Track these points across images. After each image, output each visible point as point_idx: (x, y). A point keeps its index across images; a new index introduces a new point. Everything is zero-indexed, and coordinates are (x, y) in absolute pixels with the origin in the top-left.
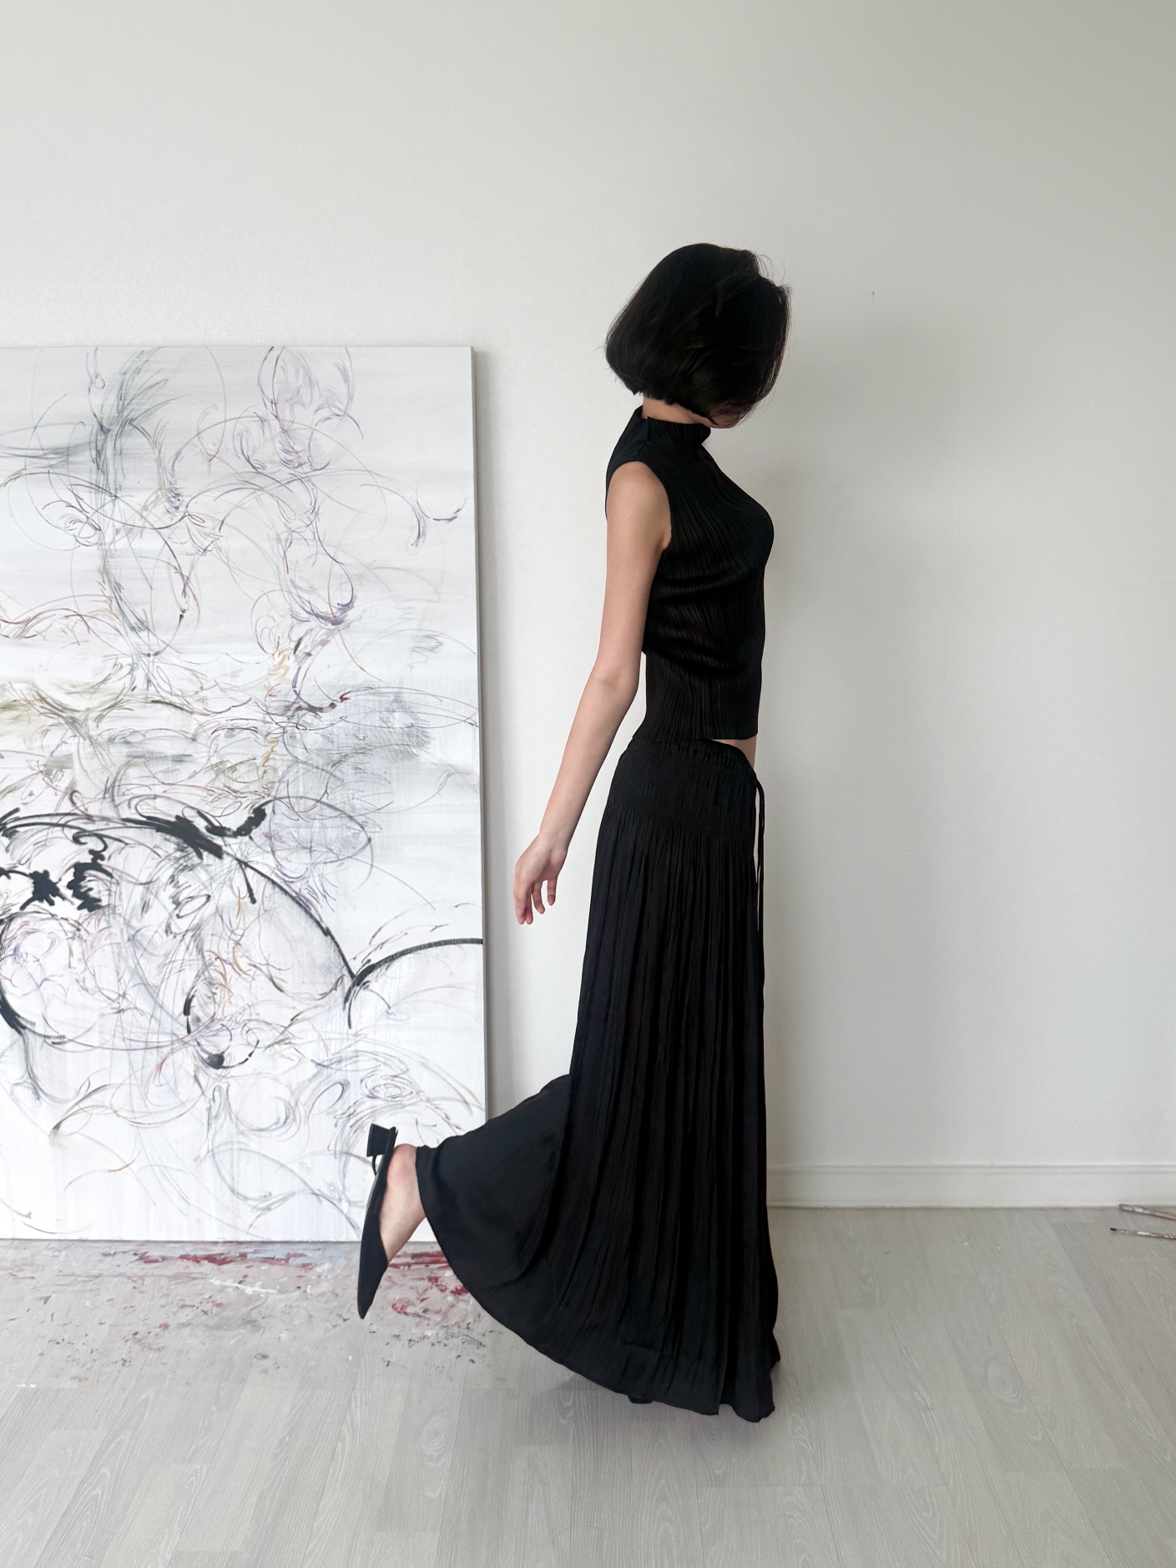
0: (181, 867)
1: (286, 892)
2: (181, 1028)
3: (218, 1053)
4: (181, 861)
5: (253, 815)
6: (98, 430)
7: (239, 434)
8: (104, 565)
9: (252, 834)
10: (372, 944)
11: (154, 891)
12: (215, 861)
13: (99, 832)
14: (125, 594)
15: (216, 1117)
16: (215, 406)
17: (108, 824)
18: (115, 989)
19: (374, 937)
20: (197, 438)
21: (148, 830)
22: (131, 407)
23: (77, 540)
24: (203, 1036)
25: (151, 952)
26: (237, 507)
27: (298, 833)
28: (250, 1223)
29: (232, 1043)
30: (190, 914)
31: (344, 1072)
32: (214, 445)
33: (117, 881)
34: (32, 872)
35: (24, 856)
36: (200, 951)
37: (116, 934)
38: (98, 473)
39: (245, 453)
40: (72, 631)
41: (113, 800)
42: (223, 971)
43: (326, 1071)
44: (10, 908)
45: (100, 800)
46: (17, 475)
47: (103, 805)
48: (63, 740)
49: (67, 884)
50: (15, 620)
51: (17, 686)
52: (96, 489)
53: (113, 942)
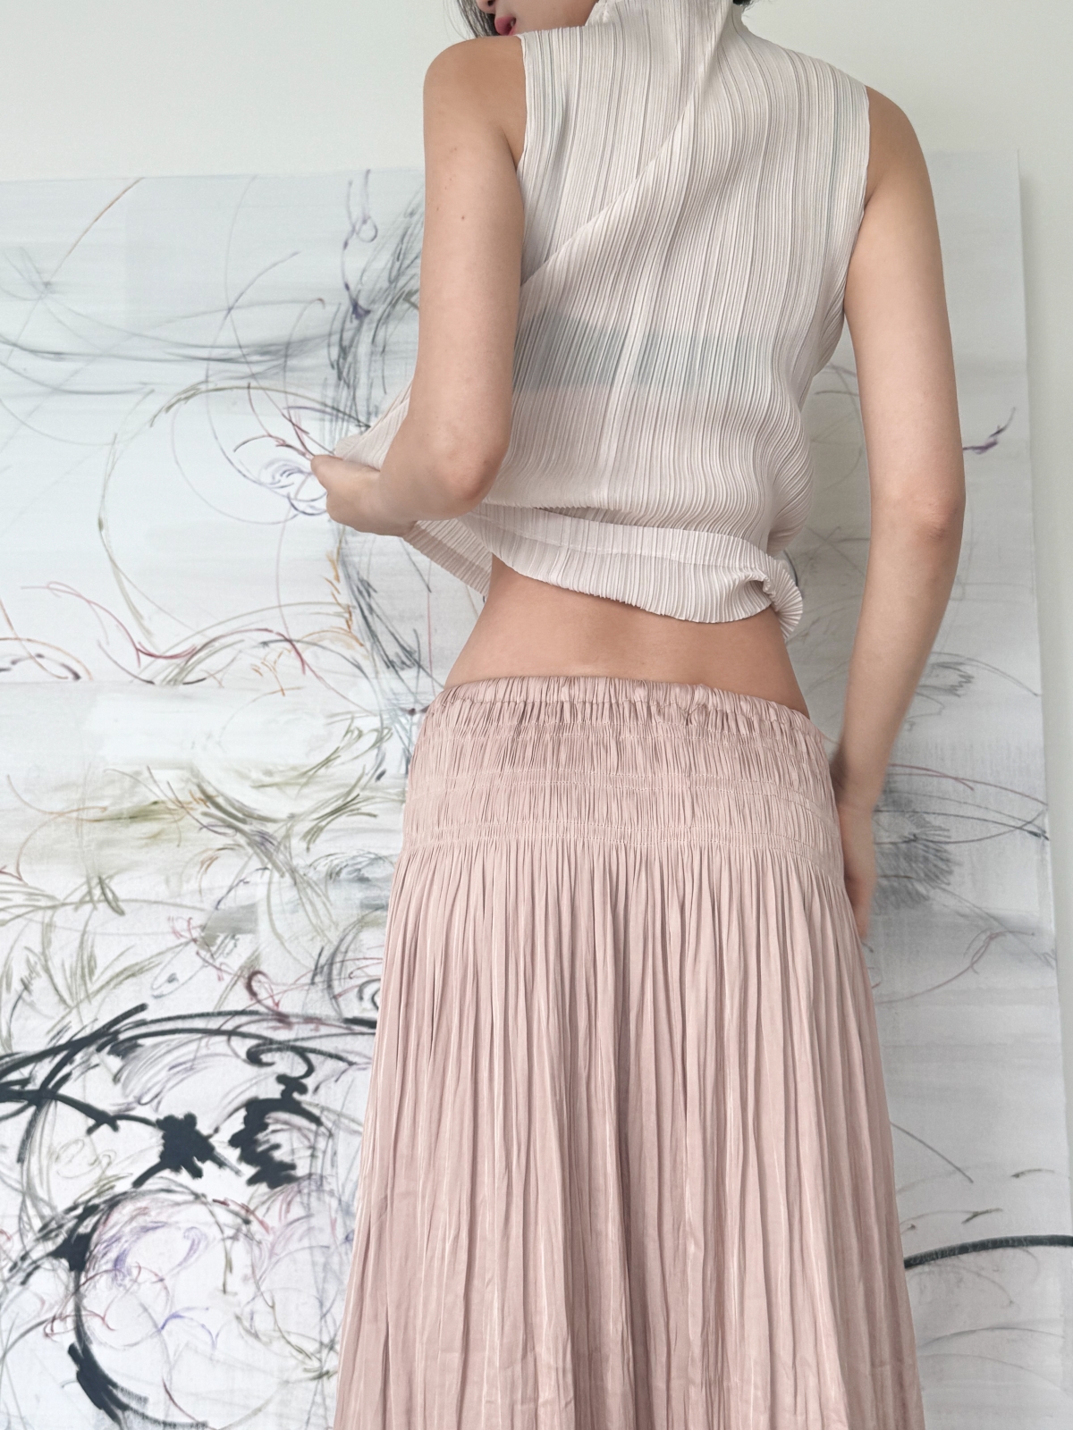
6: (346, 311)
8: (339, 549)
13: (299, 1044)
14: (377, 602)
17: (316, 1030)
22: (412, 271)
23: (293, 505)
33: (330, 1131)
34: (162, 1117)
35: (149, 1090)
37: (321, 1230)
38: (337, 386)
40: (273, 669)
41: (330, 987)
44: (113, 1184)
45: (305, 985)
46: (192, 392)
47: (310, 995)
48: (242, 878)
49: (228, 1137)
50: (167, 651)
51: (161, 775)
52: (331, 414)
53: (314, 1244)
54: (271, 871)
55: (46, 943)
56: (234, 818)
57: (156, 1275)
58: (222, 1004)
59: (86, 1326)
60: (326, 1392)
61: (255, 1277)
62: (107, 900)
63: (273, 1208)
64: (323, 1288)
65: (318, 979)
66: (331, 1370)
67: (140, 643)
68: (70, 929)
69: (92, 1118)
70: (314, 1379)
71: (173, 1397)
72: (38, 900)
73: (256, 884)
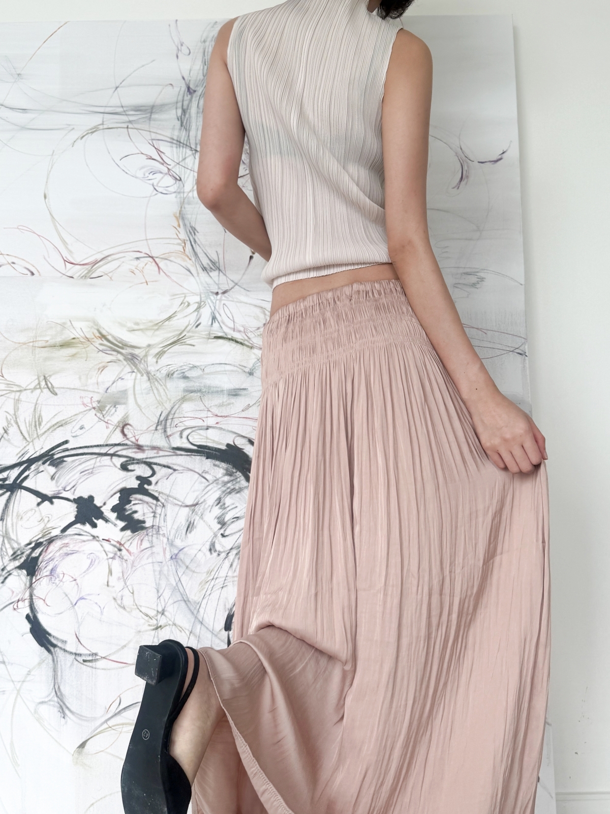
0: (229, 490)
4: (229, 485)
8: (180, 211)
11: (199, 513)
13: (148, 460)
14: (199, 237)
17: (158, 453)
21: (198, 457)
23: (155, 189)
25: (194, 569)
30: (235, 533)
33: (163, 504)
34: (76, 498)
35: (69, 484)
37: (158, 554)
38: (182, 130)
40: (142, 272)
41: (165, 432)
44: (50, 531)
45: (152, 430)
46: (95, 129)
47: (155, 436)
48: (120, 377)
49: (111, 508)
50: (81, 261)
51: (77, 325)
52: (176, 144)
53: (155, 561)
54: (136, 373)
55: (16, 409)
56: (117, 346)
57: (72, 578)
58: (109, 439)
59: (35, 604)
60: (160, 636)
61: (124, 578)
62: (48, 388)
63: (133, 542)
64: (159, 583)
65: (159, 428)
66: (163, 625)
67: (66, 257)
68: (29, 402)
69: (40, 498)
70: (154, 630)
71: (80, 640)
72: (12, 387)
73: (128, 380)
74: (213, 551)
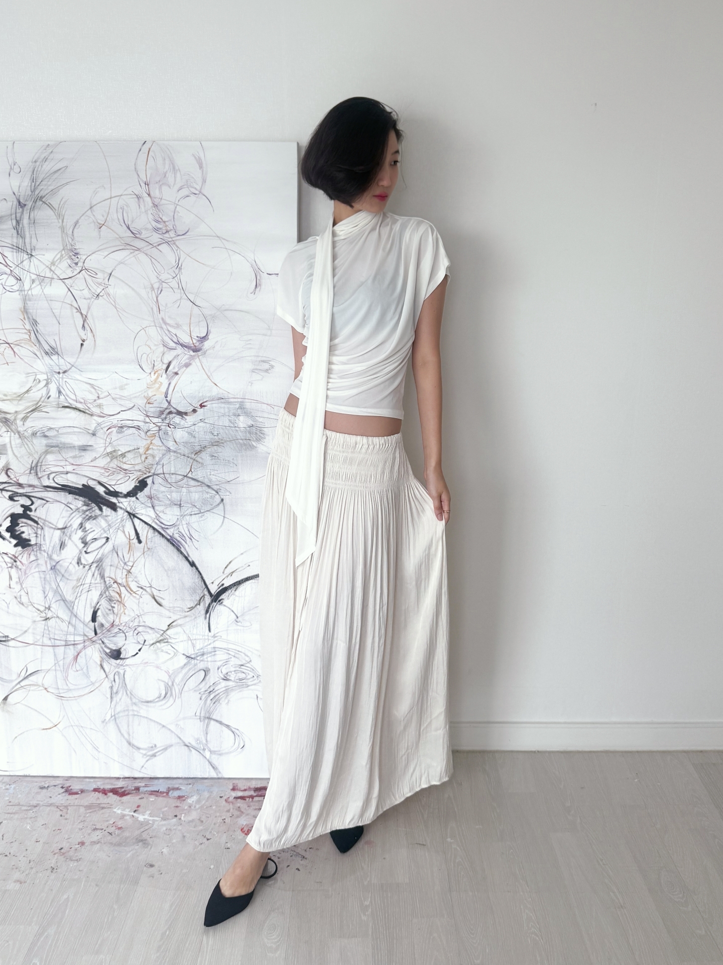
0: (88, 517)
1: (163, 536)
2: (91, 631)
3: (117, 648)
4: (87, 513)
5: (138, 485)
6: (16, 205)
7: (121, 208)
8: (24, 306)
9: (138, 496)
10: (225, 573)
11: (68, 534)
12: (111, 513)
13: (27, 494)
14: (40, 328)
15: (117, 693)
16: (103, 186)
17: (34, 489)
18: (43, 604)
19: (226, 568)
20: (90, 211)
21: (63, 493)
22: (40, 188)
23: (4, 288)
24: (106, 637)
25: (68, 577)
26: (121, 263)
27: (171, 496)
28: (142, 765)
29: (127, 642)
30: (94, 551)
31: (206, 662)
32: (103, 216)
33: (42, 527)
36: (103, 577)
37: (42, 565)
38: (17, 237)
39: (126, 223)
40: (3, 355)
41: (37, 474)
42: (119, 592)
43: (193, 662)
45: (28, 473)
47: (30, 477)
49: (6, 528)
52: (16, 250)
53: (40, 570)
54: (10, 432)
61: (20, 582)
63: (24, 556)
64: (45, 587)
65: (32, 471)
66: (50, 617)
70: (44, 620)
73: (5, 437)
74: (80, 564)
